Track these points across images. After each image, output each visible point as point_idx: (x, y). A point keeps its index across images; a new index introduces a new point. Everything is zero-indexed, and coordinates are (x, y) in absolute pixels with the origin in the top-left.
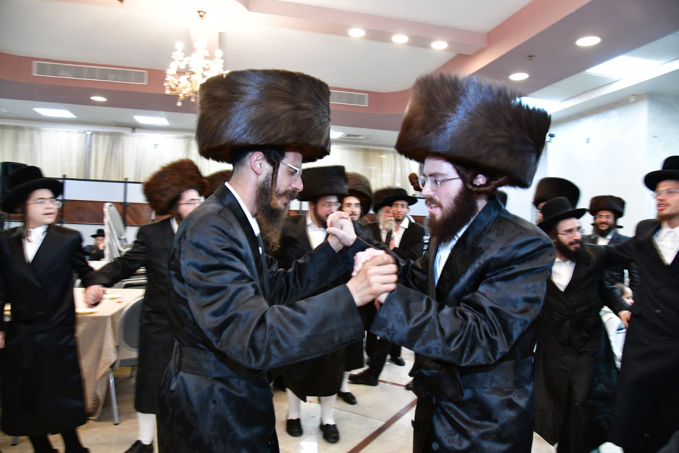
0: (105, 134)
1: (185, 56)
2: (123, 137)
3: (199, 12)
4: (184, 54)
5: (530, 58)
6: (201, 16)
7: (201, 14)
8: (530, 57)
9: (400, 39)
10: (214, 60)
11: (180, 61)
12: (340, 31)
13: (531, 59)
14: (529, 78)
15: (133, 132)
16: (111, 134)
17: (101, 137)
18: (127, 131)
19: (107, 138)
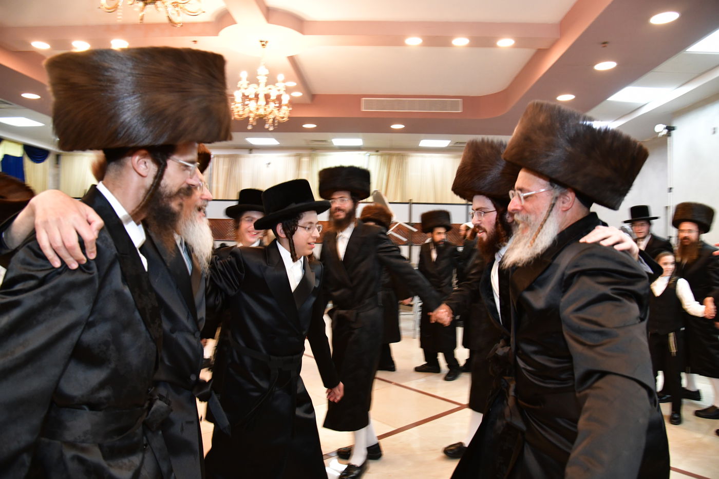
0: (225, 156)
1: (249, 84)
2: (240, 159)
3: (261, 41)
4: (248, 82)
5: (604, 45)
6: (263, 45)
7: (264, 44)
8: (605, 43)
9: (461, 42)
10: (277, 84)
11: (246, 89)
12: (398, 41)
13: (604, 47)
14: (617, 66)
15: (250, 153)
16: (230, 156)
17: (221, 160)
18: (244, 153)
19: (227, 160)
